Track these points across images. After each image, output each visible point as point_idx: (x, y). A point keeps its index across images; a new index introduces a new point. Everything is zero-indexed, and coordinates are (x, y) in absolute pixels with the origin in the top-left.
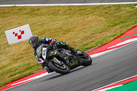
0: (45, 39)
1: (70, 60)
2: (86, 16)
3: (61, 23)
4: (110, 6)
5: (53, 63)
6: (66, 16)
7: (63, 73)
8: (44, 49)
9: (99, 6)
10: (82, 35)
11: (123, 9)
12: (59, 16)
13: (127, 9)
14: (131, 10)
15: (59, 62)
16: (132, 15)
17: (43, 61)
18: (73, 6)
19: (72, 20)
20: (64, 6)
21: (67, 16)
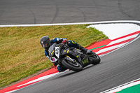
0: (56, 39)
1: (82, 58)
2: (36, 37)
3: (10, 44)
4: (60, 27)
5: (66, 61)
6: (15, 38)
7: (77, 71)
8: (56, 48)
9: (50, 27)
10: (32, 56)
11: (73, 29)
12: (9, 38)
13: (78, 29)
14: (83, 31)
15: (72, 60)
16: (83, 36)
17: (56, 60)
18: (23, 27)
19: (22, 41)
20: (14, 27)
21: (17, 38)
